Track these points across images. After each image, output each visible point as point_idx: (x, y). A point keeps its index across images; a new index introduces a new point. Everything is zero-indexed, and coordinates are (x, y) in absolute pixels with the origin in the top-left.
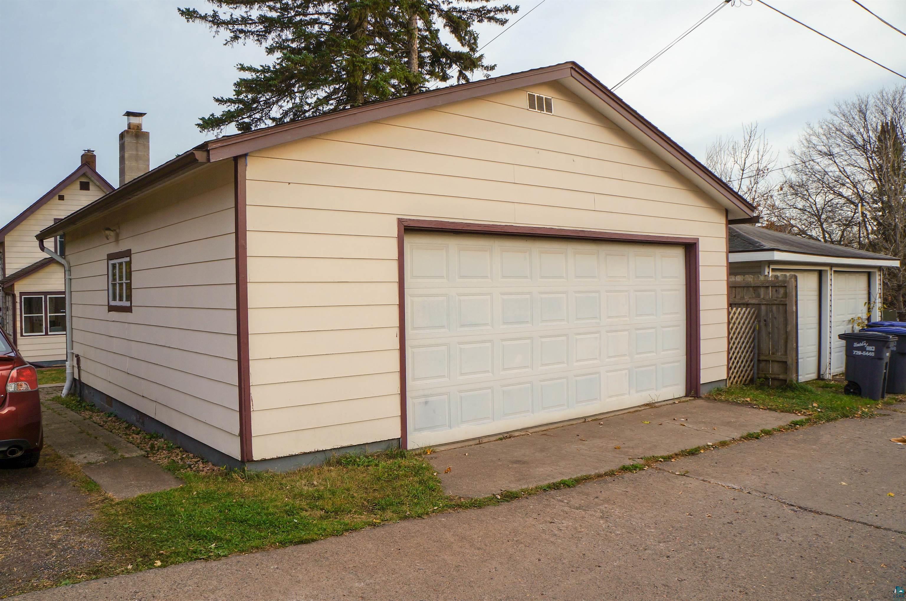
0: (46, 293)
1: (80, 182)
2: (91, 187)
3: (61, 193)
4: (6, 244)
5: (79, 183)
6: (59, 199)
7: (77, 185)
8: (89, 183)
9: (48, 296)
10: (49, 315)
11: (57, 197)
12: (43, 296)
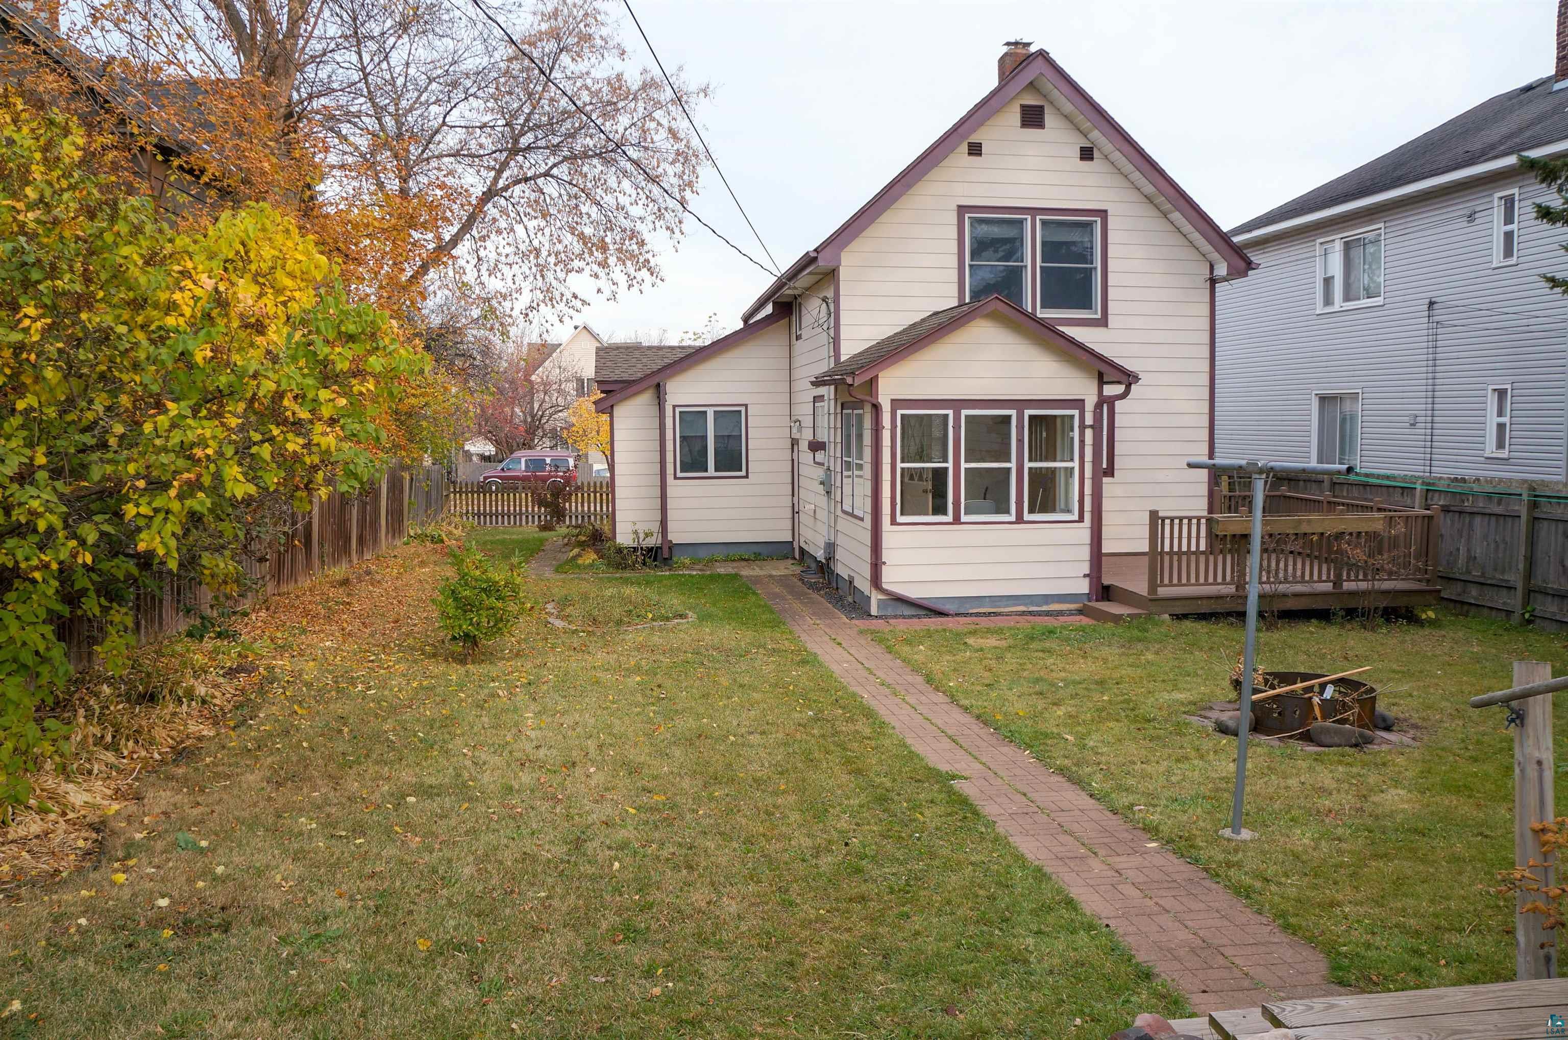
0: (958, 404)
1: (1022, 106)
2: (1050, 119)
3: (974, 138)
4: (843, 273)
5: (1018, 109)
6: (970, 154)
7: (1014, 116)
8: (1041, 108)
9: (964, 412)
10: (964, 465)
11: (964, 148)
12: (950, 412)
